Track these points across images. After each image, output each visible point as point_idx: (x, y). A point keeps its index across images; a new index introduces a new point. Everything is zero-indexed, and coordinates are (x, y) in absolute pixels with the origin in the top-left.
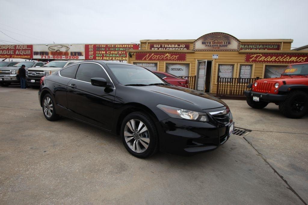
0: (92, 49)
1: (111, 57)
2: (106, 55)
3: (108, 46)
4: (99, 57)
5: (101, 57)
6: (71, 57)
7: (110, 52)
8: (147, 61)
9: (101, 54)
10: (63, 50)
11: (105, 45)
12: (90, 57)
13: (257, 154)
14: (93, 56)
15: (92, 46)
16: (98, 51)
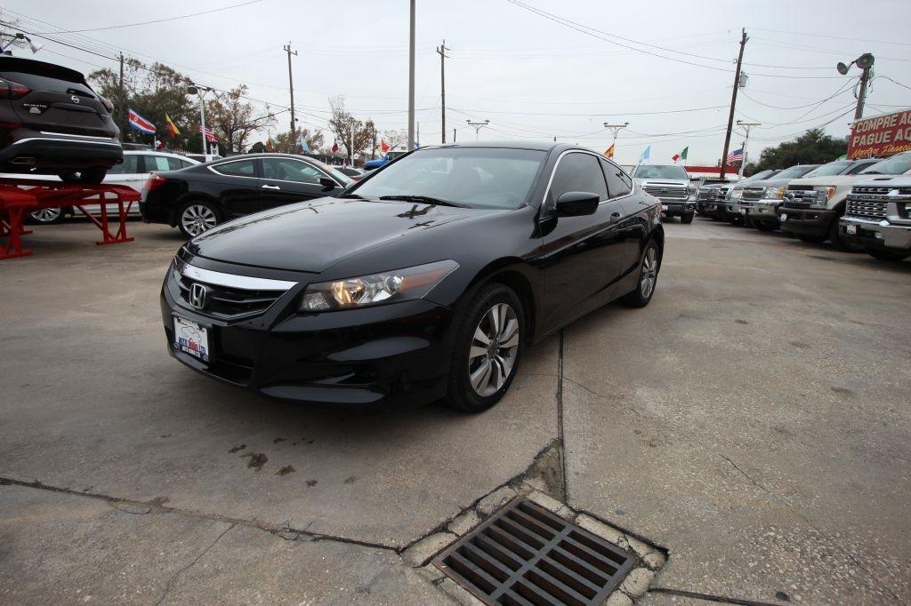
13: (167, 500)
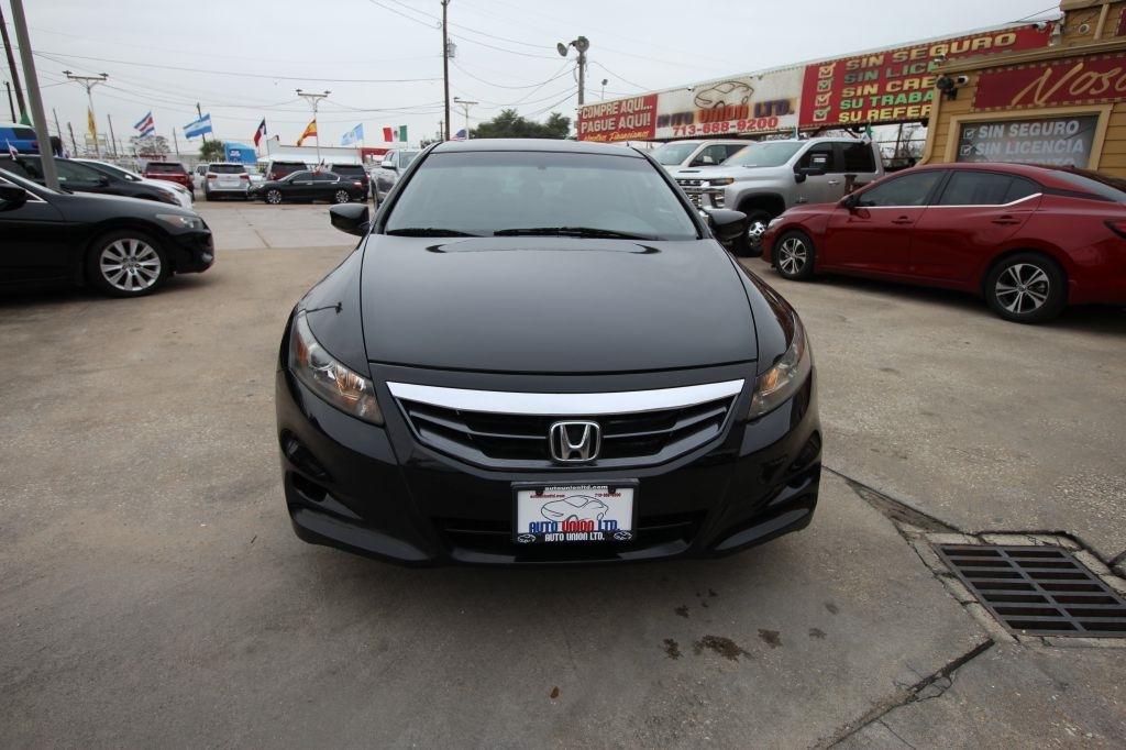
0: (829, 83)
1: (900, 105)
2: (879, 101)
3: (896, 56)
4: (850, 110)
5: (856, 110)
6: (754, 122)
7: (899, 83)
8: (1036, 107)
9: (858, 98)
10: (734, 99)
11: (881, 58)
12: (818, 117)
14: (829, 108)
15: (831, 68)
16: (850, 85)
